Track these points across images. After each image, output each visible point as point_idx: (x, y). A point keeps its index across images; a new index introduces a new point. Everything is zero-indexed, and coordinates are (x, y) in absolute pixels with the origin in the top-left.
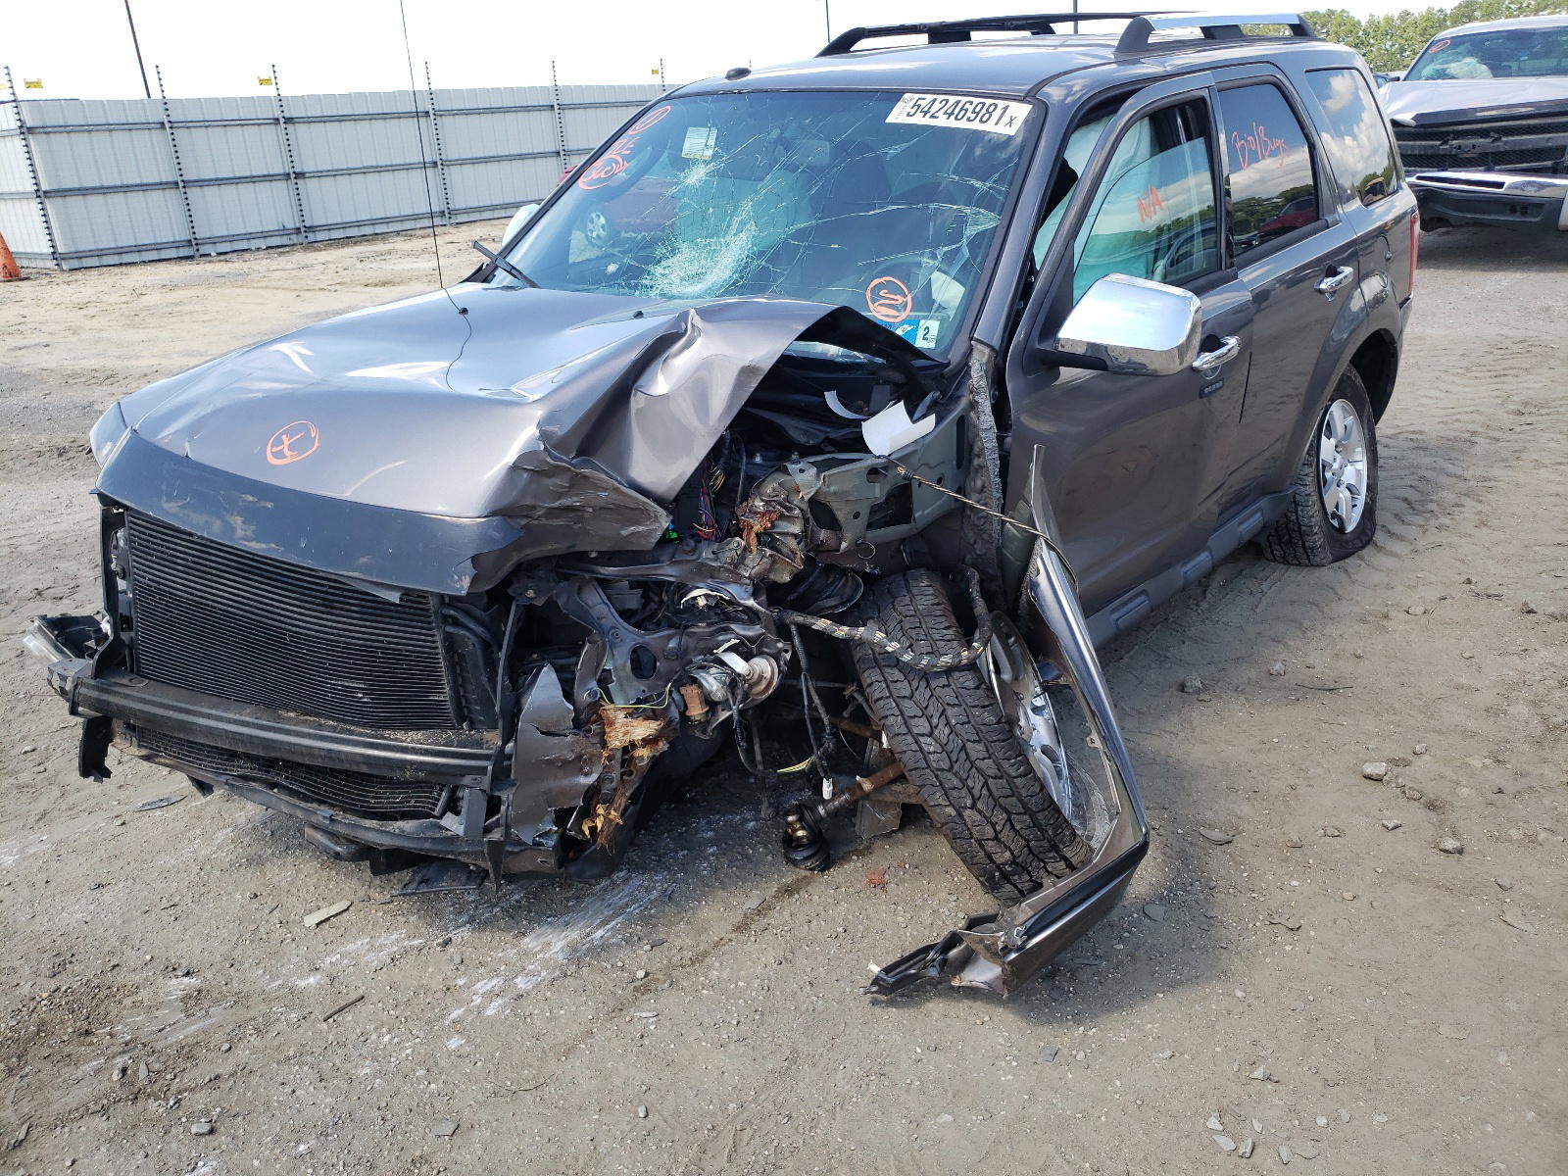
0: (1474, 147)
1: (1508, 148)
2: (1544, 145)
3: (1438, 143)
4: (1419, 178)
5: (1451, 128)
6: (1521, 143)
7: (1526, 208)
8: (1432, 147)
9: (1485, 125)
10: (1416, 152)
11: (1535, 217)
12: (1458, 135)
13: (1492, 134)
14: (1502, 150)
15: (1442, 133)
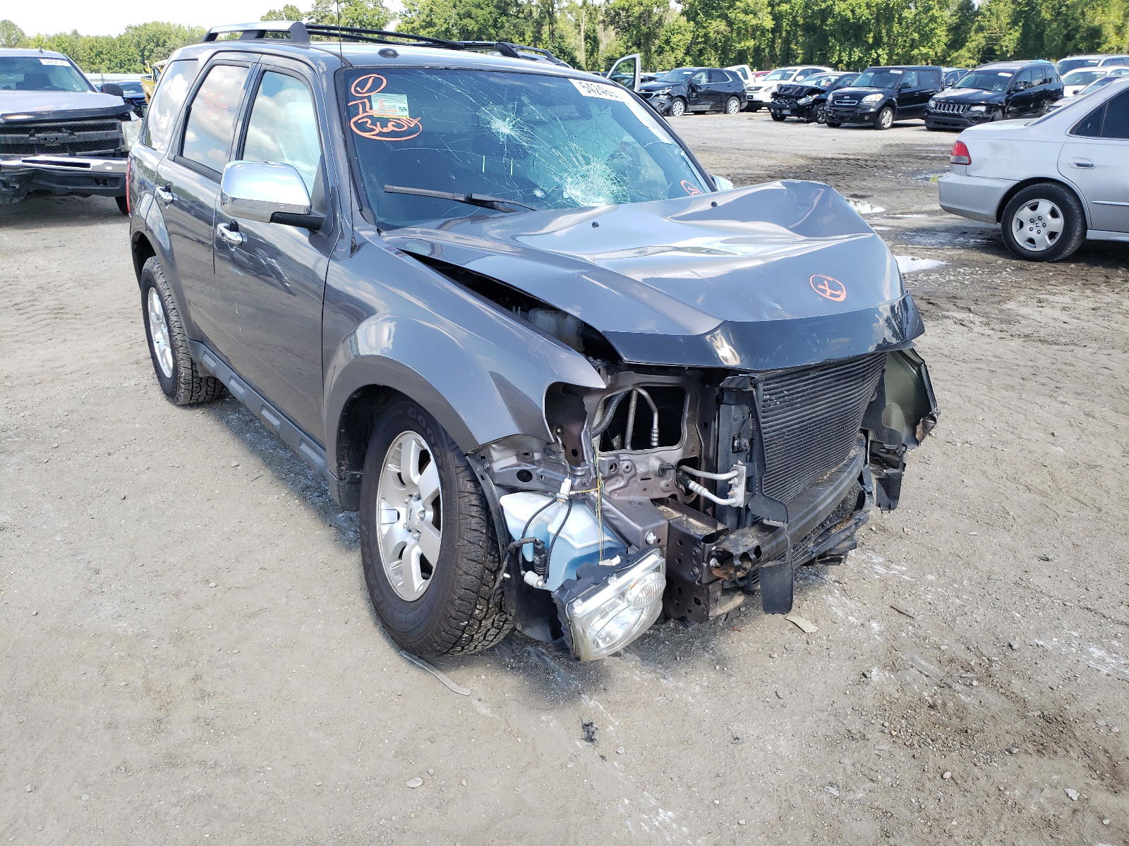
0: (57, 139)
1: (82, 140)
2: (104, 138)
3: (28, 136)
4: (23, 161)
5: (35, 125)
6: (90, 136)
7: (105, 181)
8: (22, 138)
9: (59, 124)
10: (10, 142)
11: (115, 186)
12: (39, 130)
13: (63, 130)
14: (77, 141)
15: (27, 128)
